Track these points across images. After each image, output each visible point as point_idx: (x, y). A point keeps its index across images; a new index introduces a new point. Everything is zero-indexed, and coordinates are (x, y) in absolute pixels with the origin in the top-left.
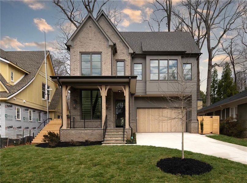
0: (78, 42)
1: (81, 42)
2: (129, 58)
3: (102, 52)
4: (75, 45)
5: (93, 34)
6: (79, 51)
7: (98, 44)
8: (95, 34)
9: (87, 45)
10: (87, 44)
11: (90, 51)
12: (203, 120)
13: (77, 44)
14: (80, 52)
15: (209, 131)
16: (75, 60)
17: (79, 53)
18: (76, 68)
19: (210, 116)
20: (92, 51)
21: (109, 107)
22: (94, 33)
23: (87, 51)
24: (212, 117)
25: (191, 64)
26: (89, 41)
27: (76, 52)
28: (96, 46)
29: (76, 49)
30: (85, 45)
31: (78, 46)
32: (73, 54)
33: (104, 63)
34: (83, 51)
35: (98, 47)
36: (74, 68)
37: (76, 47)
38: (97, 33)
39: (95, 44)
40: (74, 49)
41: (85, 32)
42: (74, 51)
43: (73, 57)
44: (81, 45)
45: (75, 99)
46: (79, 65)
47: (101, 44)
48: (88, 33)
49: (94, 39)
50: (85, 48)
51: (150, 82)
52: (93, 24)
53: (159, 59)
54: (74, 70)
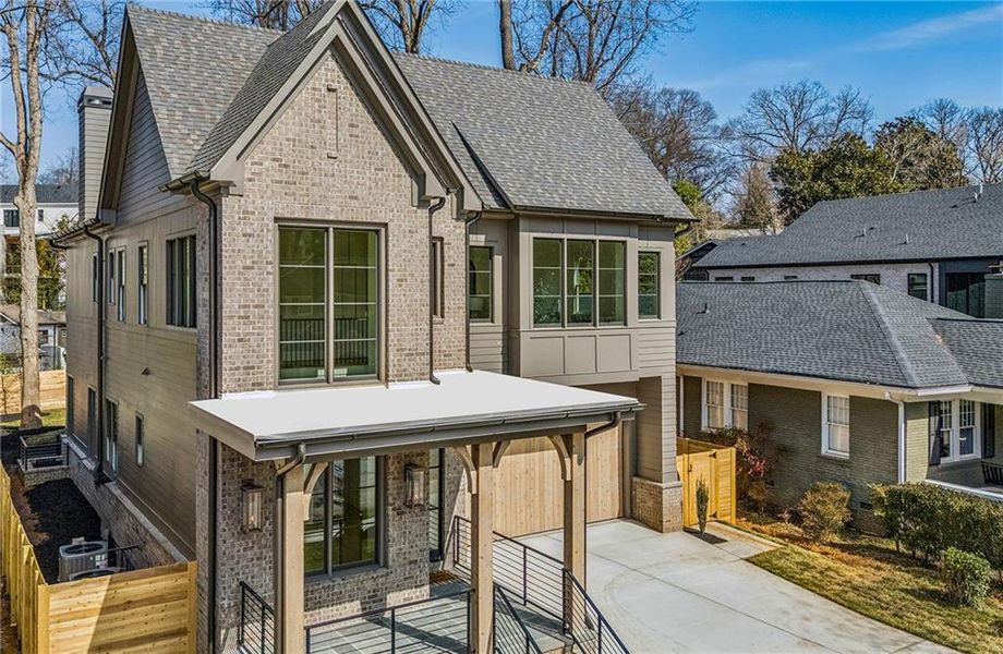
0: (266, 164)
1: (286, 166)
2: (458, 231)
3: (386, 225)
4: (250, 180)
5: (346, 130)
6: (271, 215)
7: (368, 182)
8: (356, 131)
9: (313, 185)
10: (317, 180)
11: (332, 218)
12: (690, 469)
13: (259, 174)
14: (276, 219)
16: (249, 263)
17: (271, 224)
18: (256, 307)
19: (709, 453)
20: (340, 219)
22: (352, 126)
23: (315, 217)
24: (714, 455)
25: (658, 253)
26: (326, 165)
27: (257, 215)
28: (358, 193)
29: (254, 202)
30: (307, 183)
31: (267, 186)
32: (239, 229)
33: (398, 280)
34: (296, 216)
35: (371, 199)
36: (245, 306)
37: (256, 189)
38: (365, 125)
39: (355, 181)
40: (243, 202)
41: (306, 115)
42: (245, 212)
43: (241, 243)
44: (281, 182)
45: (249, 477)
46: (271, 289)
47: (382, 185)
48: (320, 122)
49: (349, 157)
50: (306, 199)
51: (533, 334)
52: (343, 79)
53: (565, 236)
54: (242, 314)
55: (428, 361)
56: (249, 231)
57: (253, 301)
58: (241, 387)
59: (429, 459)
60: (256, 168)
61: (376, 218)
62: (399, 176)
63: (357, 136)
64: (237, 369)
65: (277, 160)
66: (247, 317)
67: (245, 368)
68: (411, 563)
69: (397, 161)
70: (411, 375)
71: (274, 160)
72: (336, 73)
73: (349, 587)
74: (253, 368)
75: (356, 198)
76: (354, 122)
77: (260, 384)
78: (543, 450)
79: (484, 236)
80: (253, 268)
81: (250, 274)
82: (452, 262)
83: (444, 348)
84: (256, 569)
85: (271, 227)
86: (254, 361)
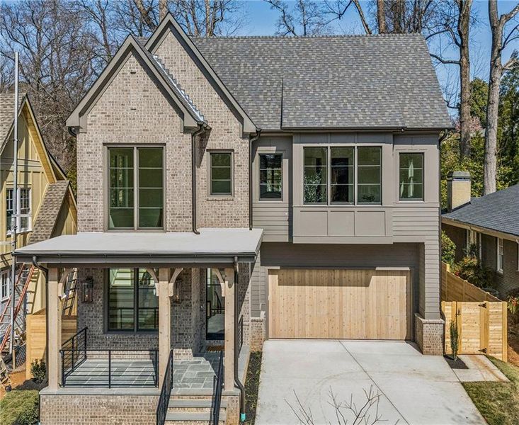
0: (99, 116)
1: (109, 116)
2: (244, 145)
3: (165, 144)
4: (90, 125)
5: (141, 93)
6: (101, 142)
7: (154, 121)
8: (147, 94)
9: (123, 125)
10: (125, 122)
11: (133, 142)
12: (458, 313)
13: (95, 121)
14: (104, 144)
15: (475, 345)
16: (90, 167)
17: (101, 147)
18: (94, 189)
19: (479, 303)
20: (138, 142)
21: (186, 297)
22: (144, 91)
23: (124, 142)
24: (484, 306)
25: (423, 153)
26: (131, 114)
27: (94, 142)
28: (148, 127)
29: (92, 136)
30: (119, 124)
31: (99, 127)
32: (85, 150)
33: (172, 175)
34: (113, 142)
35: (156, 130)
36: (88, 189)
37: (93, 129)
38: (153, 89)
39: (147, 121)
40: (87, 136)
41: (119, 88)
42: (88, 141)
43: (86, 157)
44: (106, 124)
45: (91, 275)
46: (102, 180)
47: (163, 122)
48: (126, 91)
49: (143, 109)
50: (119, 132)
51: (302, 209)
52: (139, 66)
53: (329, 145)
54: (87, 193)
55: (191, 221)
56: (90, 151)
57: (92, 186)
58: (86, 229)
59: (191, 277)
60: (93, 118)
61: (158, 140)
62: (173, 116)
63: (148, 96)
64: (85, 220)
65: (104, 113)
66: (89, 194)
67: (89, 220)
68: (180, 334)
69: (171, 108)
70: (180, 229)
71: (102, 113)
72: (135, 64)
73: (143, 341)
74: (92, 220)
75: (147, 130)
76: (146, 89)
77: (96, 229)
78: (342, 286)
79: (275, 147)
80: (91, 169)
81: (90, 173)
82: (240, 164)
83: (234, 215)
84: (94, 322)
85: (101, 148)
86: (92, 217)
